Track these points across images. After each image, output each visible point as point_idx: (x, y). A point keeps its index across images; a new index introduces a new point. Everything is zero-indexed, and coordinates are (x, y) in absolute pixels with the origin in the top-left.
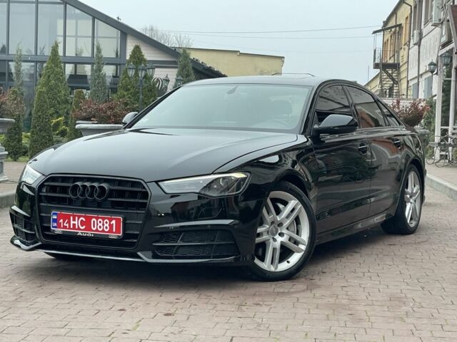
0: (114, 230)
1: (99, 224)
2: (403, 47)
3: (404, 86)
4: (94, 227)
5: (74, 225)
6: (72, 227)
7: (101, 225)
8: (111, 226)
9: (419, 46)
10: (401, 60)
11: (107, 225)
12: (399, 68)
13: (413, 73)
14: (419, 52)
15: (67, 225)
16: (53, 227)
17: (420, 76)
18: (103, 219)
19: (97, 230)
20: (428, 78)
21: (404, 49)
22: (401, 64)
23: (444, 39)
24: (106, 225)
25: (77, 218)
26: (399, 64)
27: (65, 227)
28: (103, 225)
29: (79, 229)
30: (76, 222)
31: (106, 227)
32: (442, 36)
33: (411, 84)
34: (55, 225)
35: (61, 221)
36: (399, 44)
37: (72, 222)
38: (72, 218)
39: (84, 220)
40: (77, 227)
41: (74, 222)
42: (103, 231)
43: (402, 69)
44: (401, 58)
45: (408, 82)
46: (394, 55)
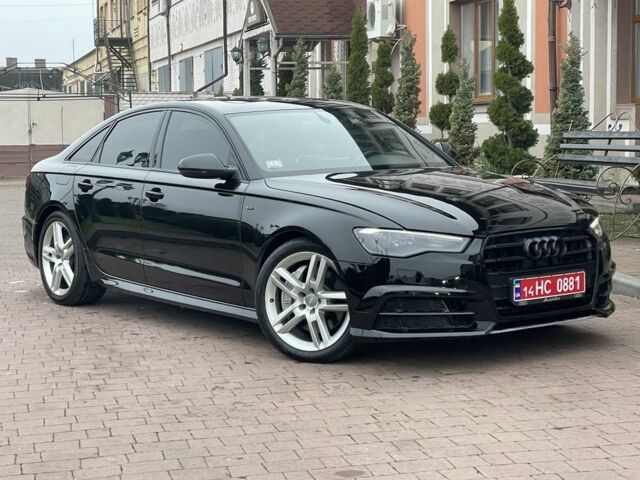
2: (136, 17)
3: (142, 69)
9: (168, 17)
10: (133, 35)
12: (132, 45)
13: (159, 52)
14: (168, 25)
17: (171, 57)
20: (186, 60)
21: (139, 19)
22: (134, 40)
23: (253, 19)
26: (131, 40)
32: (249, 14)
33: (155, 67)
36: (129, 12)
43: (136, 47)
44: (133, 32)
45: (150, 64)
46: (121, 26)
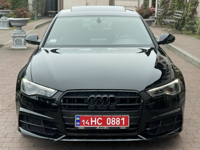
0: (124, 124)
1: (113, 121)
4: (109, 123)
5: (94, 123)
6: (92, 124)
7: (114, 121)
8: (121, 122)
11: (119, 121)
15: (88, 123)
16: (77, 125)
18: (116, 118)
19: (111, 125)
24: (117, 121)
25: (95, 118)
27: (86, 125)
28: (116, 121)
29: (97, 125)
30: (95, 121)
31: (118, 123)
34: (79, 123)
35: (84, 121)
37: (92, 121)
38: (92, 118)
39: (101, 119)
40: (96, 124)
41: (94, 121)
42: (116, 125)
